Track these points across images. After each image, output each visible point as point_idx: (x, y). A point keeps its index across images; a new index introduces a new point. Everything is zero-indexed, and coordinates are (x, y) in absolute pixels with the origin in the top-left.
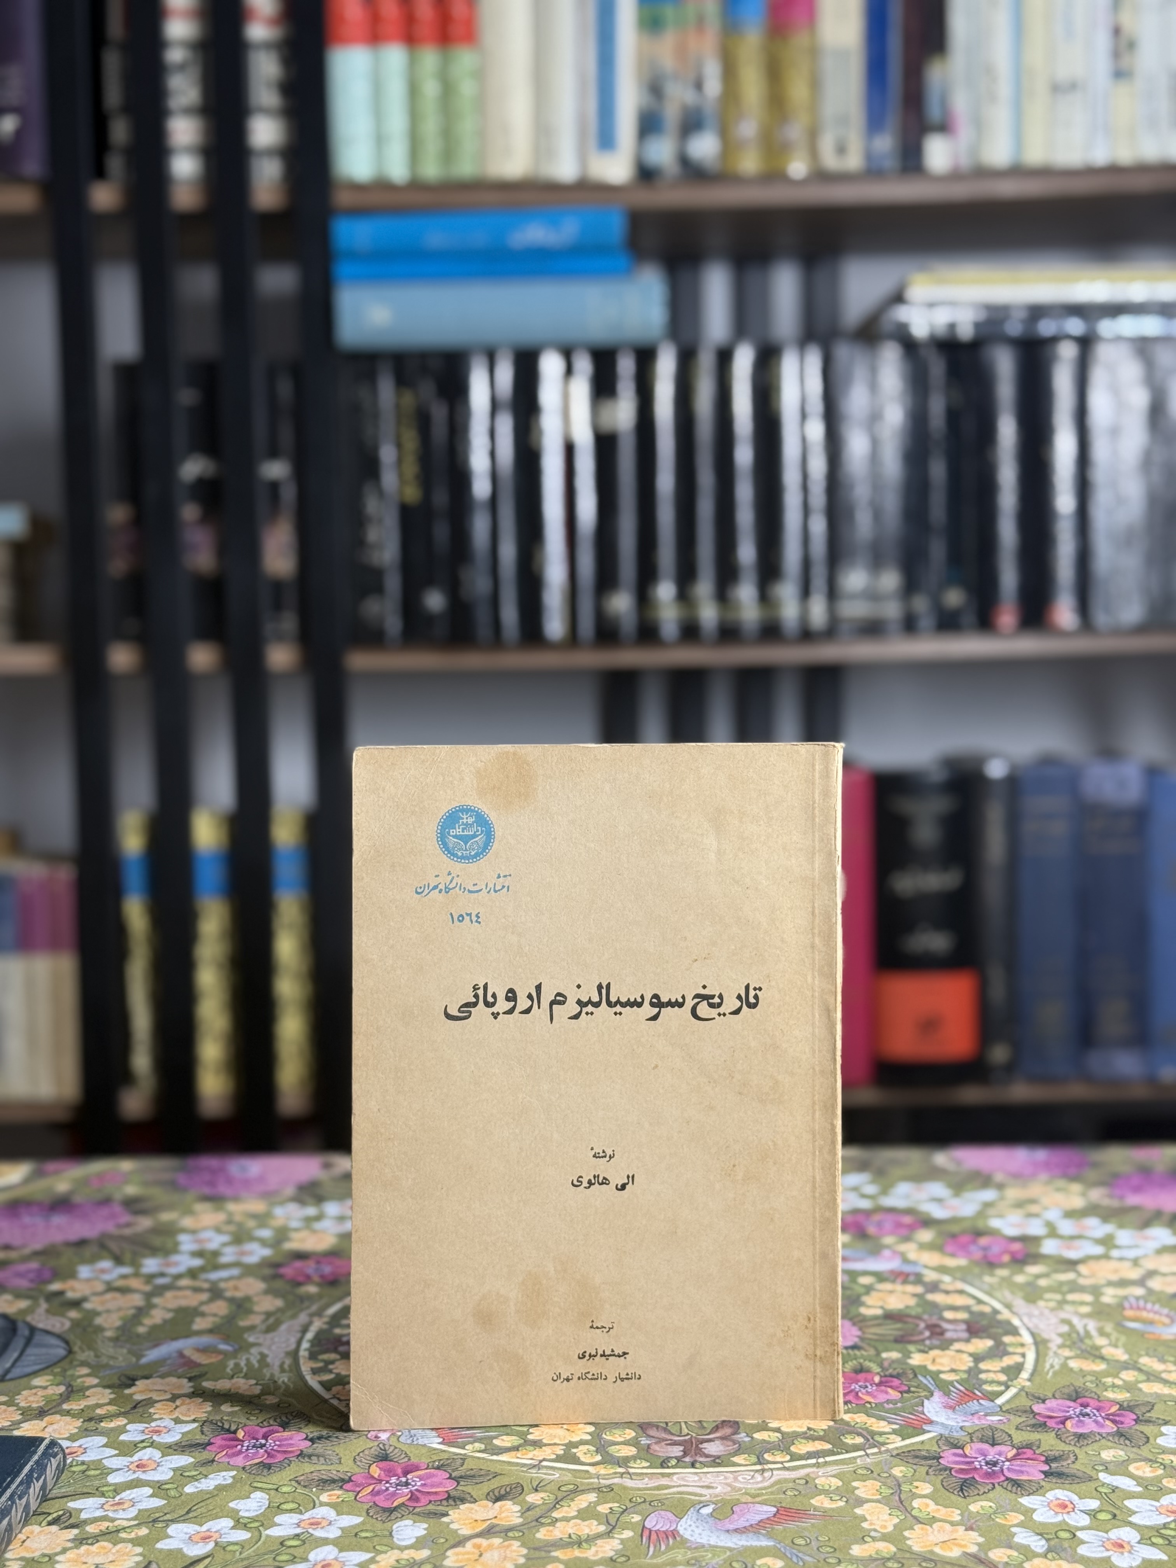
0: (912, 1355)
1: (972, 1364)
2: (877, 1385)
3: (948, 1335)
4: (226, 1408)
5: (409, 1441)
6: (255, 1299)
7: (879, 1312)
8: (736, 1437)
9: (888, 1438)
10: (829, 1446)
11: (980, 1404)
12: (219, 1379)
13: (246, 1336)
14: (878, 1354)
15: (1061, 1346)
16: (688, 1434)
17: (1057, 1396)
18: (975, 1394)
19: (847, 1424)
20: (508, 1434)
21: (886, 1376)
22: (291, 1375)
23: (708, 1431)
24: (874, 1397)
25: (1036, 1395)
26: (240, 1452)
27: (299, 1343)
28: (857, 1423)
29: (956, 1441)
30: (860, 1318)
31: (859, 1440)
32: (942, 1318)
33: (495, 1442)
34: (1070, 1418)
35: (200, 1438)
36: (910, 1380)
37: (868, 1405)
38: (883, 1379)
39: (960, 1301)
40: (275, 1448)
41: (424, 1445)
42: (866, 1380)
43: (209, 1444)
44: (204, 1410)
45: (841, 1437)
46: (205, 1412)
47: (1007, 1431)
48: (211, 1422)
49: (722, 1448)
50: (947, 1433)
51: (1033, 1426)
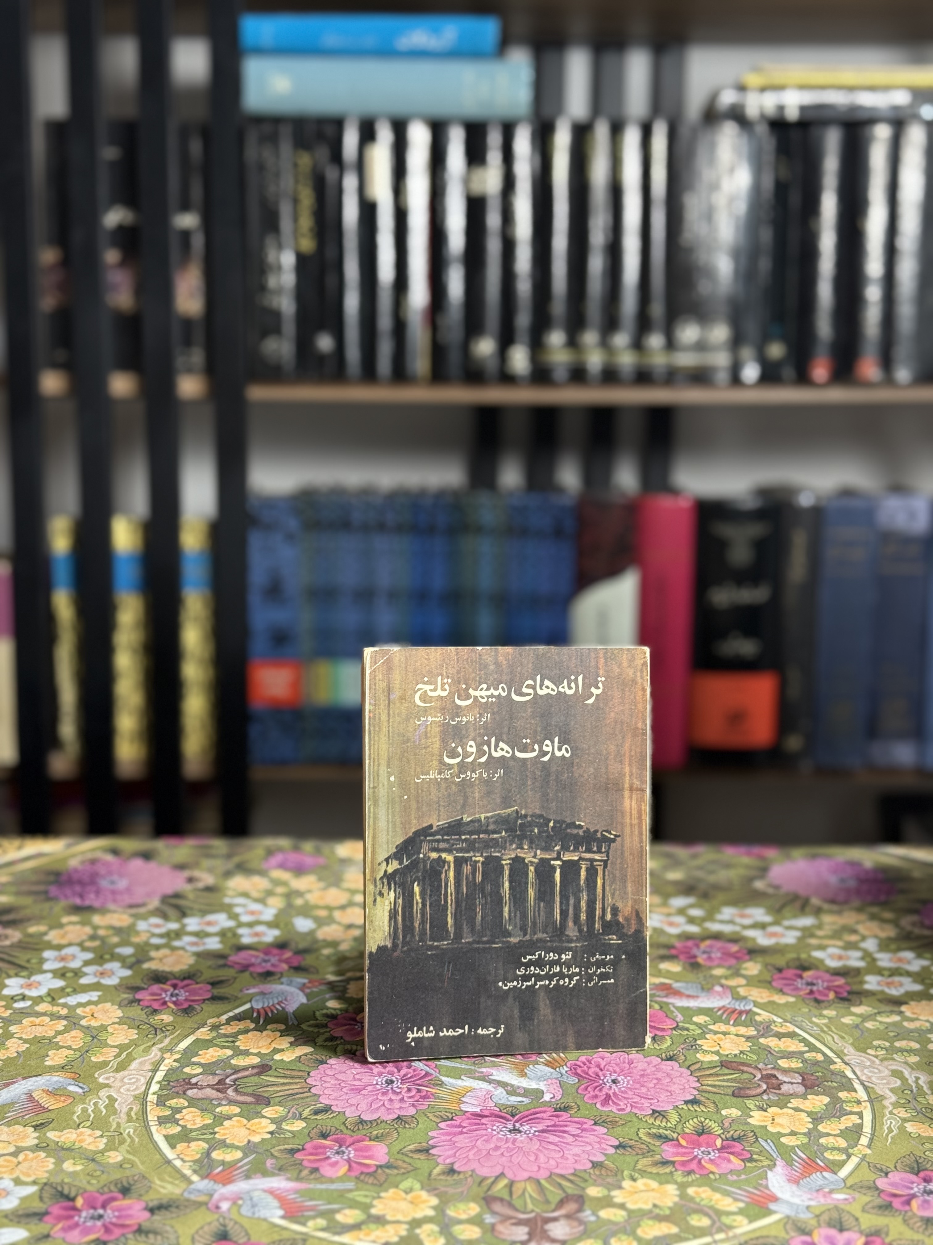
0: (751, 1113)
1: (811, 1126)
2: (718, 1150)
3: (785, 1088)
4: (68, 1166)
5: (250, 1214)
6: (110, 1029)
7: (716, 1058)
8: (581, 1215)
9: (735, 1220)
10: (674, 1230)
11: (824, 1177)
12: (64, 1129)
13: (96, 1076)
14: (718, 1111)
15: (896, 1105)
16: (532, 1211)
17: (898, 1168)
18: (818, 1164)
19: (692, 1199)
20: (351, 1207)
21: (727, 1139)
22: (137, 1125)
23: (553, 1206)
24: (717, 1165)
25: (878, 1166)
26: (77, 1225)
27: (149, 1084)
28: (702, 1200)
29: (803, 1226)
30: (697, 1066)
31: (705, 1222)
32: (777, 1068)
33: (339, 1217)
34: (914, 1196)
35: (38, 1206)
36: (751, 1146)
37: (711, 1176)
38: (724, 1142)
39: (793, 1046)
40: (114, 1220)
41: (265, 1220)
42: (708, 1145)
43: (46, 1213)
44: (46, 1169)
45: (689, 1218)
46: (47, 1172)
47: (854, 1212)
48: (51, 1185)
49: (567, 1230)
50: (792, 1214)
51: (880, 1207)
